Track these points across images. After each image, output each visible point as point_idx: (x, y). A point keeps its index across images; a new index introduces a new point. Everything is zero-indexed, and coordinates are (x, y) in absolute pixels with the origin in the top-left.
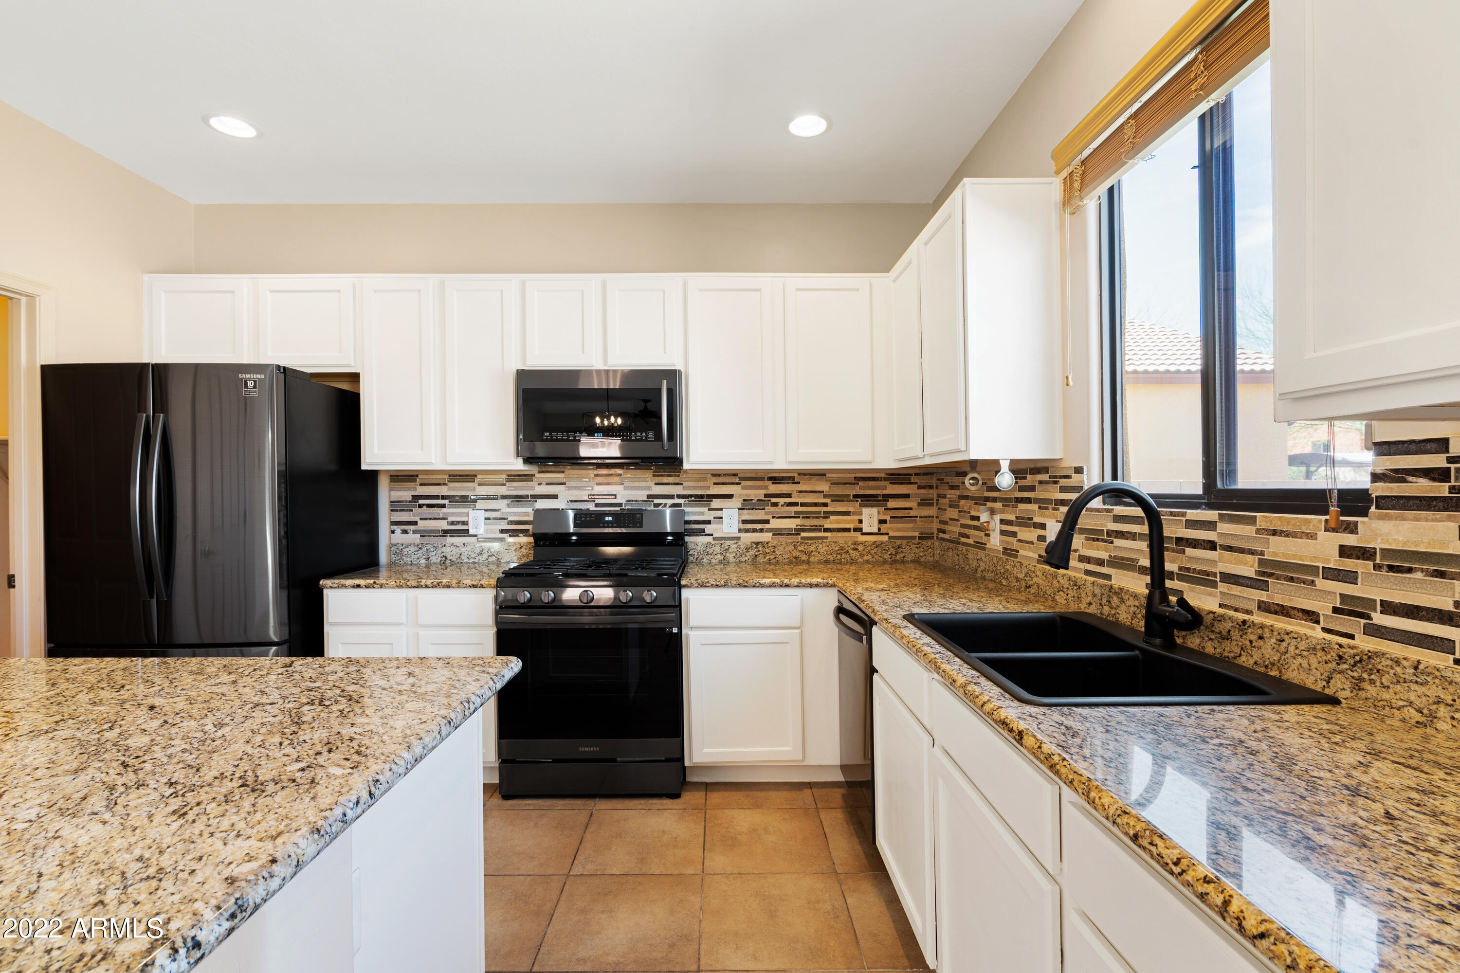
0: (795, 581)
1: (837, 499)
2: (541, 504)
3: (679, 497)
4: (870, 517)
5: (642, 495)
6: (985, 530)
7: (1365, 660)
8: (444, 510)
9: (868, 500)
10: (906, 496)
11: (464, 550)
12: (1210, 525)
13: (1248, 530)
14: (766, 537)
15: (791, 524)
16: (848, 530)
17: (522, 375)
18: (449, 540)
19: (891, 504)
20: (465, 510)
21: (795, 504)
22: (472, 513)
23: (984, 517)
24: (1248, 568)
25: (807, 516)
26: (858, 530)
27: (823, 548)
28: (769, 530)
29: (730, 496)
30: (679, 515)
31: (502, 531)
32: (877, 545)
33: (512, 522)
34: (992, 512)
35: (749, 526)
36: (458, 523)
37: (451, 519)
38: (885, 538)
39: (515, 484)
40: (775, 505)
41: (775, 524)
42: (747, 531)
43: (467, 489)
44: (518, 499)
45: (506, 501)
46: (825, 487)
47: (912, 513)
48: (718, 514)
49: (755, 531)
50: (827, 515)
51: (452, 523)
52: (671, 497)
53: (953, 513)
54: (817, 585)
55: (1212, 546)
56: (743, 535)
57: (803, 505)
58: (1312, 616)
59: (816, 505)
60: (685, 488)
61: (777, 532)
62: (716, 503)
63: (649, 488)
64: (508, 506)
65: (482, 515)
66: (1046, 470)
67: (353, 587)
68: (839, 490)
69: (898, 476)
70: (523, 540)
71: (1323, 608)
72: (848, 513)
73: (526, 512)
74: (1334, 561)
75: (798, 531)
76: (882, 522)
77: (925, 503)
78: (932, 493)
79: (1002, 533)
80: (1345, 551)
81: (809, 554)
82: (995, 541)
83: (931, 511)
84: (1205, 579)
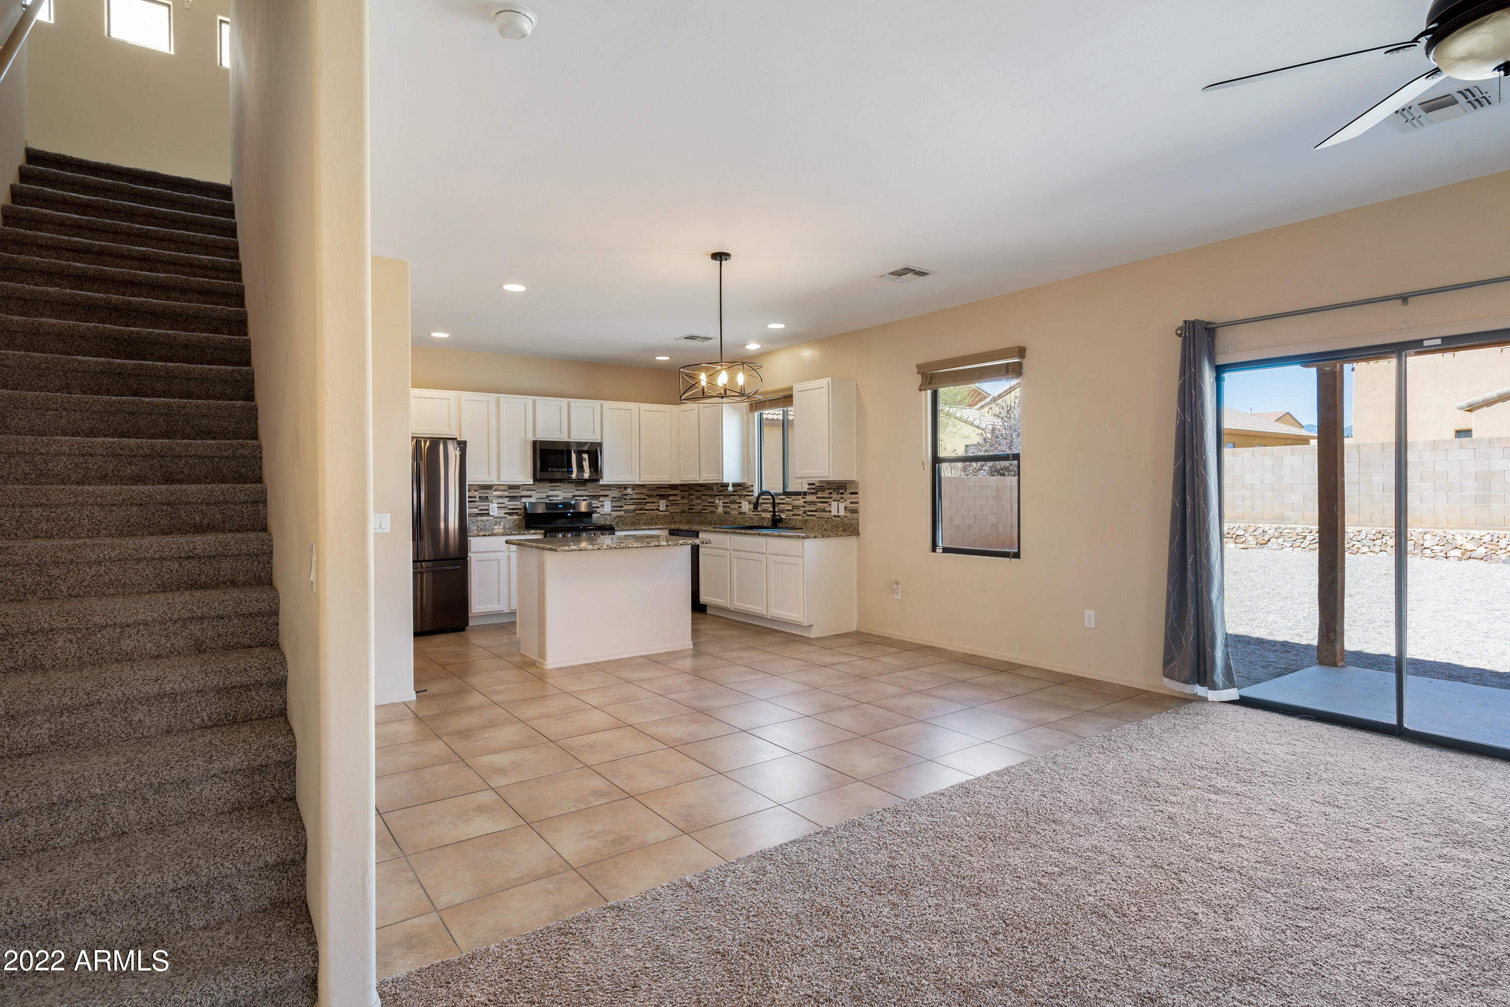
0: (654, 527)
1: (650, 496)
2: (524, 500)
3: (586, 496)
4: (662, 504)
5: (570, 495)
6: (716, 507)
7: (806, 521)
8: (477, 504)
9: (662, 497)
10: (676, 495)
11: (487, 523)
12: (784, 499)
13: (790, 500)
14: (622, 513)
15: (632, 507)
16: (654, 510)
17: (535, 443)
18: (480, 518)
19: (671, 498)
20: (487, 504)
21: (634, 499)
22: (491, 505)
23: (717, 502)
24: (790, 508)
25: (638, 504)
26: (658, 510)
27: (644, 518)
28: (623, 510)
29: (607, 496)
30: (590, 505)
31: (506, 513)
32: (665, 516)
33: (509, 509)
34: (720, 500)
35: (615, 509)
36: (484, 510)
37: (480, 508)
38: (668, 513)
39: (512, 491)
40: (626, 499)
41: (626, 507)
42: (614, 511)
43: (488, 493)
44: (512, 498)
45: (507, 499)
46: (645, 491)
47: (678, 502)
48: (602, 503)
49: (617, 511)
50: (646, 503)
51: (481, 510)
52: (583, 496)
53: (696, 501)
54: (661, 529)
55: (784, 504)
56: (612, 513)
57: (637, 499)
58: (800, 515)
59: (642, 499)
60: (589, 492)
61: (626, 511)
62: (601, 499)
63: (573, 492)
64: (509, 501)
65: (496, 505)
66: (741, 486)
67: (483, 536)
68: (651, 493)
69: (673, 487)
70: (515, 517)
71: (801, 513)
72: (654, 503)
73: (517, 504)
74: (803, 504)
75: (634, 510)
76: (667, 506)
77: (683, 498)
78: (686, 494)
79: (723, 507)
80: (804, 502)
81: (639, 520)
82: (721, 509)
83: (685, 501)
84: (783, 511)
